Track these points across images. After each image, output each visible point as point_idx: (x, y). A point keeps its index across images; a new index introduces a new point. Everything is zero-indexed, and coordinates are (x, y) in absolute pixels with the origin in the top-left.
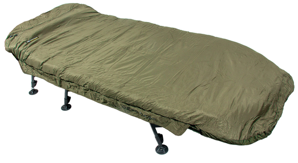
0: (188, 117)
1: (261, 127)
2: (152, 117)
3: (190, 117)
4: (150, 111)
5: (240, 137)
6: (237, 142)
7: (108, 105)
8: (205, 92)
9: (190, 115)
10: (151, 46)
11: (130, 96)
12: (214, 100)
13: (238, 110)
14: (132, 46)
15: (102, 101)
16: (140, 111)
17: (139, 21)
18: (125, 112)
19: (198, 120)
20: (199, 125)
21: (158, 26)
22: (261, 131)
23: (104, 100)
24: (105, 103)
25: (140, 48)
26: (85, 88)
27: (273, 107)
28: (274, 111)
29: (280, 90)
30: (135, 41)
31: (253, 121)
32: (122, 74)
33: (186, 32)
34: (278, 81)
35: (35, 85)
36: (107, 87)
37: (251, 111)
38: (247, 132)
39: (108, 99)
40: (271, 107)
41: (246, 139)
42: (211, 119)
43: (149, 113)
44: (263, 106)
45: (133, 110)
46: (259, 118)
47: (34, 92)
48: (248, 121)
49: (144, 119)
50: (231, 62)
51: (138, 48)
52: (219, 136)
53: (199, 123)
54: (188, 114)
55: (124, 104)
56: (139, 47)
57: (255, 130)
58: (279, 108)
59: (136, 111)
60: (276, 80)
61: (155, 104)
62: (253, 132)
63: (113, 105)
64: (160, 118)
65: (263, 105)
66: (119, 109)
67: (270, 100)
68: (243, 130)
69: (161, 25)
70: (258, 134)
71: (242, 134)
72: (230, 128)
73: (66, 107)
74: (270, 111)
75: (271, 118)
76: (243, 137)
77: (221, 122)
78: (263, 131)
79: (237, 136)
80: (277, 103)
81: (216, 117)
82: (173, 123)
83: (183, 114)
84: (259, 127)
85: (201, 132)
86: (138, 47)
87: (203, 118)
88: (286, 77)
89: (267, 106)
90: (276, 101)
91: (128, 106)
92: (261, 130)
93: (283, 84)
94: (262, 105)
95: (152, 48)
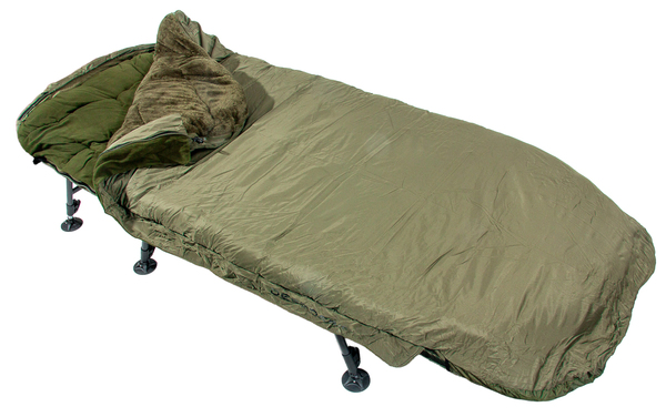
0: (422, 332)
1: (583, 360)
2: (337, 323)
3: (427, 334)
4: (335, 309)
5: (535, 383)
6: (527, 395)
7: (236, 284)
8: (462, 272)
9: (427, 329)
10: (342, 143)
11: (289, 271)
12: (482, 293)
13: (533, 320)
14: (299, 141)
15: (225, 273)
16: (311, 304)
17: (317, 77)
18: (277, 303)
19: (444, 341)
20: (444, 350)
21: (361, 92)
22: (581, 371)
23: (229, 271)
24: (230, 277)
25: (317, 145)
26: (187, 240)
27: (610, 314)
28: (611, 323)
29: (626, 273)
30: (306, 129)
31: (565, 346)
32: (273, 210)
33: (423, 111)
34: (624, 250)
35: (76, 210)
36: (239, 244)
37: (563, 324)
38: (551, 374)
39: (237, 272)
40: (606, 312)
41: (548, 387)
42: (473, 339)
43: (331, 313)
44: (589, 313)
45: (295, 302)
46: (578, 339)
47: (73, 224)
48: (554, 348)
49: (319, 324)
50: (522, 196)
51: (311, 147)
52: (488, 380)
53: (444, 348)
54: (422, 325)
55: (276, 287)
56: (314, 144)
57: (569, 368)
58: (622, 313)
59: (302, 304)
60: (618, 249)
61: (347, 296)
62: (564, 372)
63: (251, 286)
64: (355, 326)
65: (590, 308)
66: (263, 295)
67: (604, 296)
68: (542, 367)
69: (366, 89)
70: (575, 378)
71: (541, 376)
72: (514, 362)
73: (145, 267)
74: (603, 322)
75: (603, 340)
76: (541, 384)
77: (495, 349)
78: (586, 372)
79: (529, 381)
80: (620, 304)
81: (484, 335)
82: (387, 342)
83: (411, 324)
84: (577, 361)
85: (447, 365)
86: (312, 143)
87: (454, 336)
88: (639, 237)
89: (598, 310)
90: (618, 298)
91: (284, 291)
92: (583, 370)
93: (633, 258)
94: (586, 310)
95: (345, 146)
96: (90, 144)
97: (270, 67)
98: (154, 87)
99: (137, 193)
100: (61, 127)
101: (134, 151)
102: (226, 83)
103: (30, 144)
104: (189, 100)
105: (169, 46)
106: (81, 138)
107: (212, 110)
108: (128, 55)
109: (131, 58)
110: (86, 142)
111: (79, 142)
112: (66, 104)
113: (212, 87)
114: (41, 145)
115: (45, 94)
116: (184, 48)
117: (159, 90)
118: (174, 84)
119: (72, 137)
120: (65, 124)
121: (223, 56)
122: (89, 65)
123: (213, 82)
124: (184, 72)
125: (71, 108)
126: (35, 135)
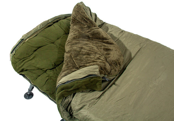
96: (46, 70)
97: (123, 31)
98: (76, 43)
99: (77, 108)
100: (32, 59)
101: (76, 85)
102: (111, 44)
103: (17, 68)
104: (96, 53)
105: (80, 21)
106: (42, 67)
107: (108, 59)
108: (56, 20)
109: (57, 21)
110: (45, 70)
111: (42, 69)
112: (33, 47)
113: (105, 46)
114: (23, 69)
115: (22, 40)
116: (86, 22)
117: (80, 46)
118: (87, 42)
119: (38, 66)
120: (34, 58)
121: (100, 24)
122: (40, 25)
123: (104, 42)
124: (90, 36)
125: (35, 49)
126: (20, 64)
